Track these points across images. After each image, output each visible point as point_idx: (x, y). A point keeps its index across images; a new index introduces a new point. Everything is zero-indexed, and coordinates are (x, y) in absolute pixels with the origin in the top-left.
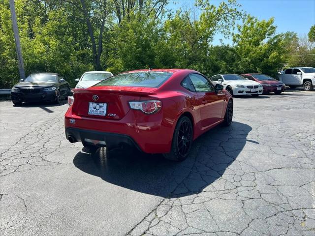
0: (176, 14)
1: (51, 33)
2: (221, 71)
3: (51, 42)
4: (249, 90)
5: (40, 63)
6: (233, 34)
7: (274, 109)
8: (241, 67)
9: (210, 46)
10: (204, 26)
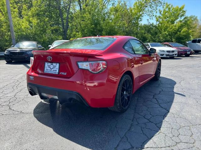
0: (117, 3)
1: (34, 15)
2: (148, 41)
3: (33, 21)
4: (168, 53)
5: (26, 35)
6: (156, 16)
7: (188, 67)
8: (161, 38)
9: (140, 24)
10: (136, 11)
